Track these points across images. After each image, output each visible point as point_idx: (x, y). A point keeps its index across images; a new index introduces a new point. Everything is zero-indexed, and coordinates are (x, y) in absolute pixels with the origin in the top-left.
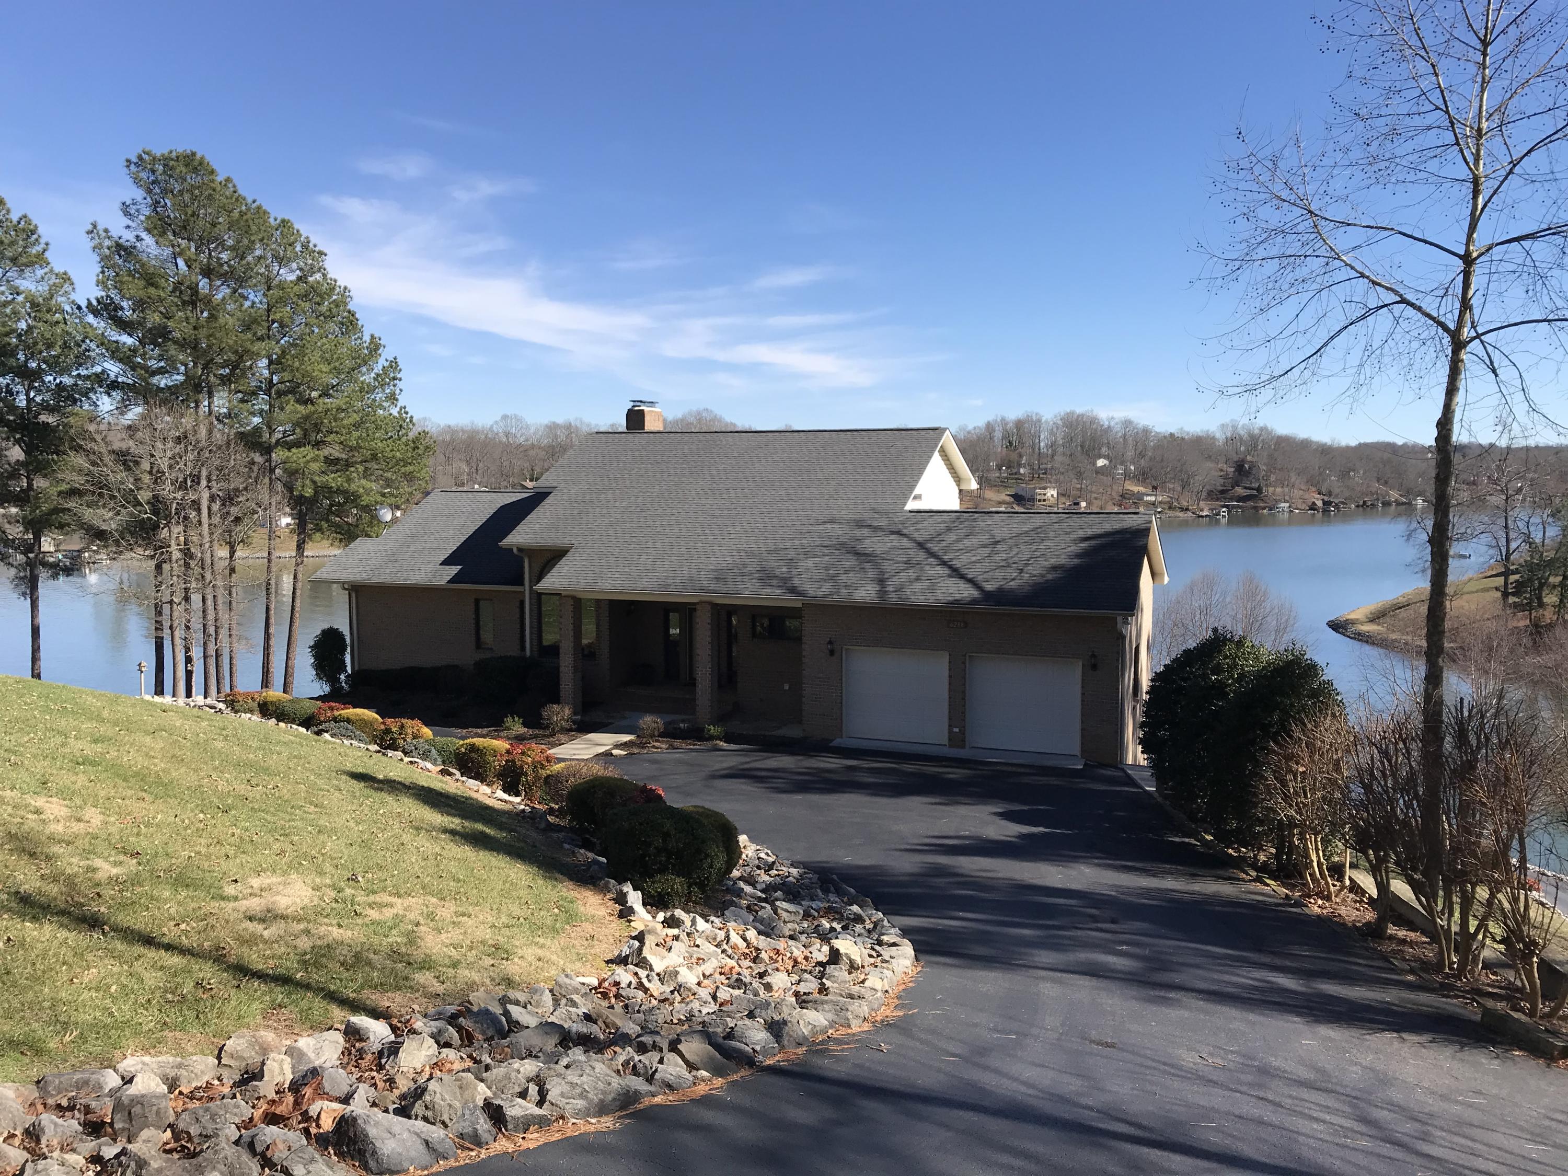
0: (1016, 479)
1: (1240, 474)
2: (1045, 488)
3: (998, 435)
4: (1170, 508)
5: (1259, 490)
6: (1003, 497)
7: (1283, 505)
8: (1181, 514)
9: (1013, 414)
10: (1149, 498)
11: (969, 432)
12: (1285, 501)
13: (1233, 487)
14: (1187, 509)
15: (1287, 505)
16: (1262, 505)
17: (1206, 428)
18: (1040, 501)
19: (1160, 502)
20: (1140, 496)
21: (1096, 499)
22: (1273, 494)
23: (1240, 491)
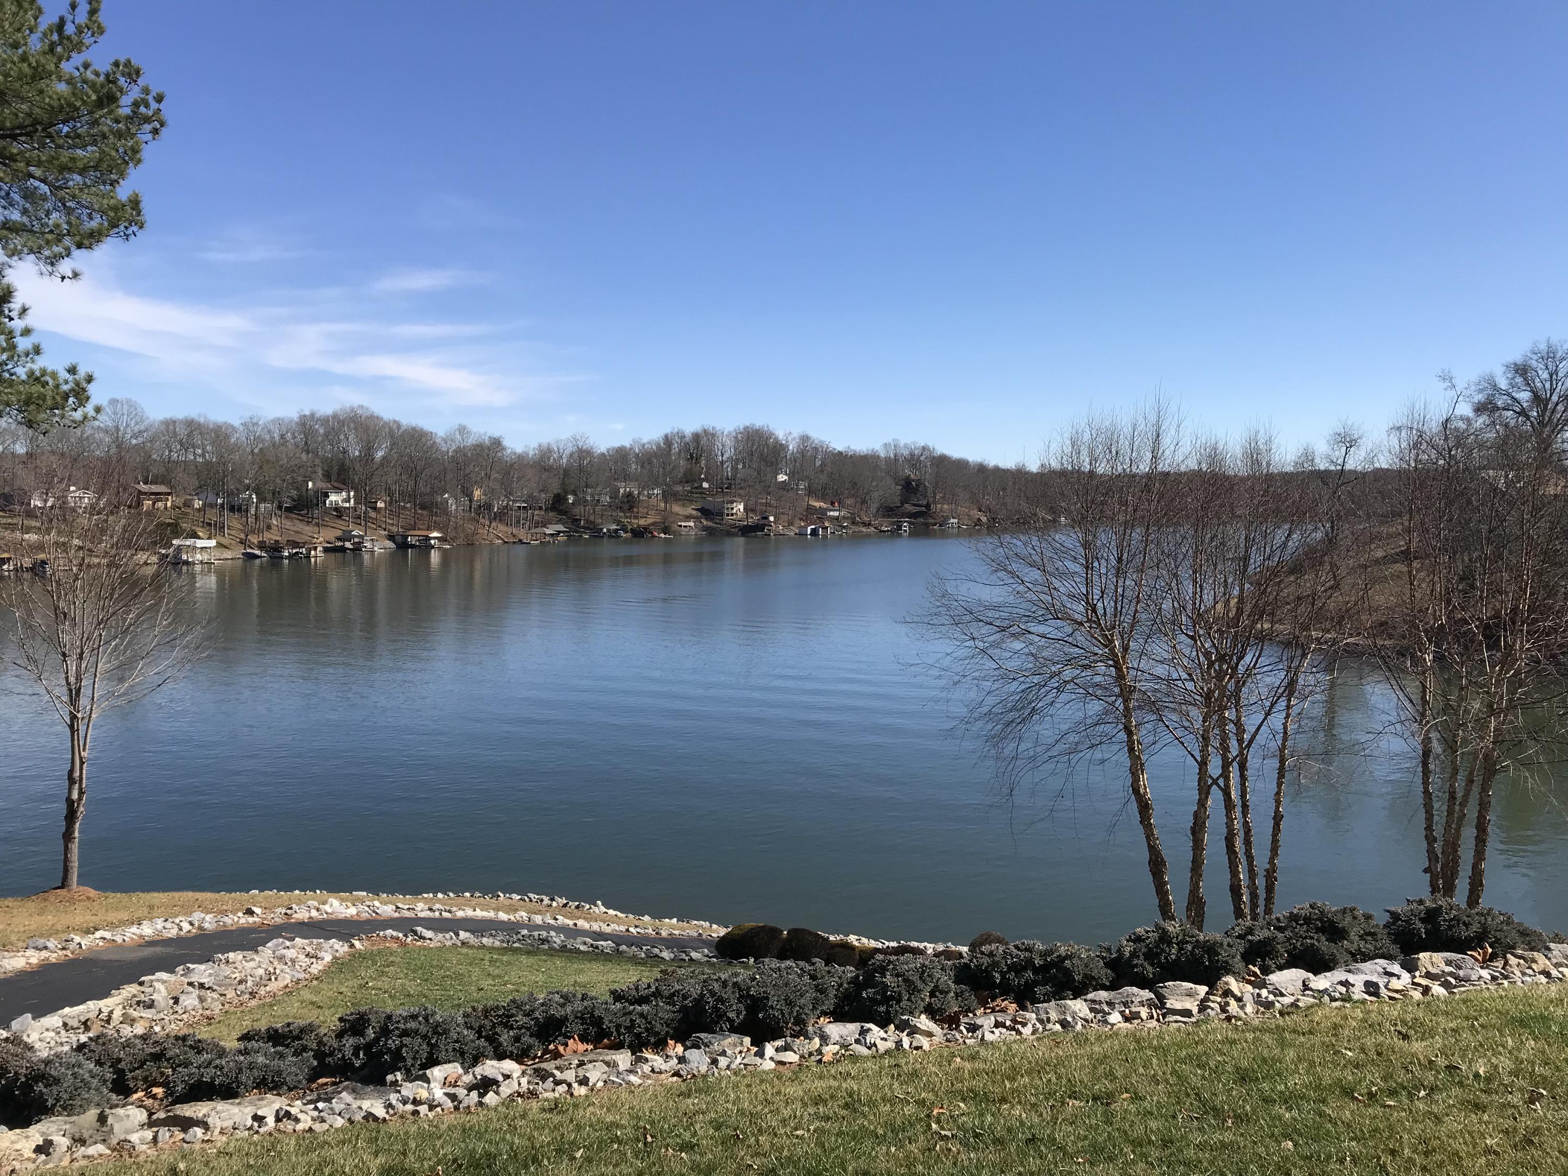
0: (701, 493)
1: (907, 491)
2: (732, 502)
3: (676, 448)
4: (853, 523)
5: (928, 506)
6: (690, 511)
7: (952, 521)
8: (864, 530)
9: (690, 427)
10: (832, 513)
11: (643, 446)
12: (954, 518)
13: (902, 504)
14: (869, 524)
15: (956, 521)
16: (931, 521)
17: (871, 447)
18: (728, 515)
19: (844, 518)
20: (823, 512)
21: (782, 513)
22: (942, 511)
23: (909, 508)
